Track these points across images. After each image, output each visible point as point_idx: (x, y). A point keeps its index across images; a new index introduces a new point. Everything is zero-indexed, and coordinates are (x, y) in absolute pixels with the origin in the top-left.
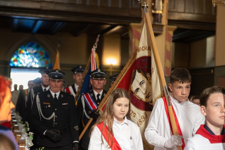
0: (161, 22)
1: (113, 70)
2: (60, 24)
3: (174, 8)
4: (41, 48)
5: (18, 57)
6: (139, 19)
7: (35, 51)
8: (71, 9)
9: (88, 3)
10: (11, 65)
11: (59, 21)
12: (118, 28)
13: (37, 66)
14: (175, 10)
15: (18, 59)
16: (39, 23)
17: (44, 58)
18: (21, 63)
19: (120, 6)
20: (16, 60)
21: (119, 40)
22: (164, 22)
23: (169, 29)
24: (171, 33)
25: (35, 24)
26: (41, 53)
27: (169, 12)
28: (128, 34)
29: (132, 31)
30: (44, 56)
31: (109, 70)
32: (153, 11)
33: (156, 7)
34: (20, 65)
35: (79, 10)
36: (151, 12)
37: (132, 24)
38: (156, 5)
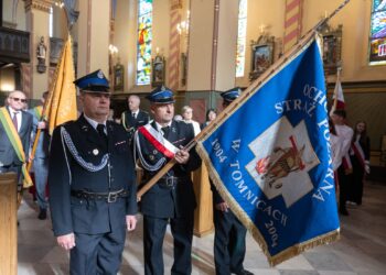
3: (54, 55)
6: (28, 61)
12: (10, 65)
19: (12, 49)
21: (13, 73)
22: (47, 64)
27: (51, 57)
28: (19, 70)
29: (22, 68)
32: (38, 56)
33: (41, 53)
37: (22, 63)
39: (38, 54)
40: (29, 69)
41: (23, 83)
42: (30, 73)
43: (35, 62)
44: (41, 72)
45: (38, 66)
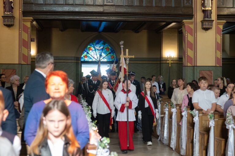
0: (211, 18)
1: (172, 62)
2: (122, 23)
3: (223, 4)
4: (107, 45)
5: (88, 53)
6: (191, 16)
7: (102, 47)
8: (130, 10)
9: (144, 4)
10: (82, 60)
11: (120, 21)
13: (105, 60)
14: (224, 6)
15: (88, 55)
16: (103, 24)
17: (110, 53)
18: (91, 58)
20: (86, 56)
22: (214, 17)
23: (218, 24)
24: (221, 27)
25: (100, 25)
26: (107, 49)
27: (218, 8)
28: (182, 30)
29: (185, 26)
30: (110, 51)
31: (168, 62)
32: (203, 8)
33: (206, 5)
34: (90, 60)
35: (137, 11)
36: (202, 9)
37: (184, 21)
38: (206, 2)
39: (203, 5)
40: (192, 26)
41: (185, 45)
42: (193, 33)
43: (199, 16)
44: (206, 29)
45: (202, 22)
